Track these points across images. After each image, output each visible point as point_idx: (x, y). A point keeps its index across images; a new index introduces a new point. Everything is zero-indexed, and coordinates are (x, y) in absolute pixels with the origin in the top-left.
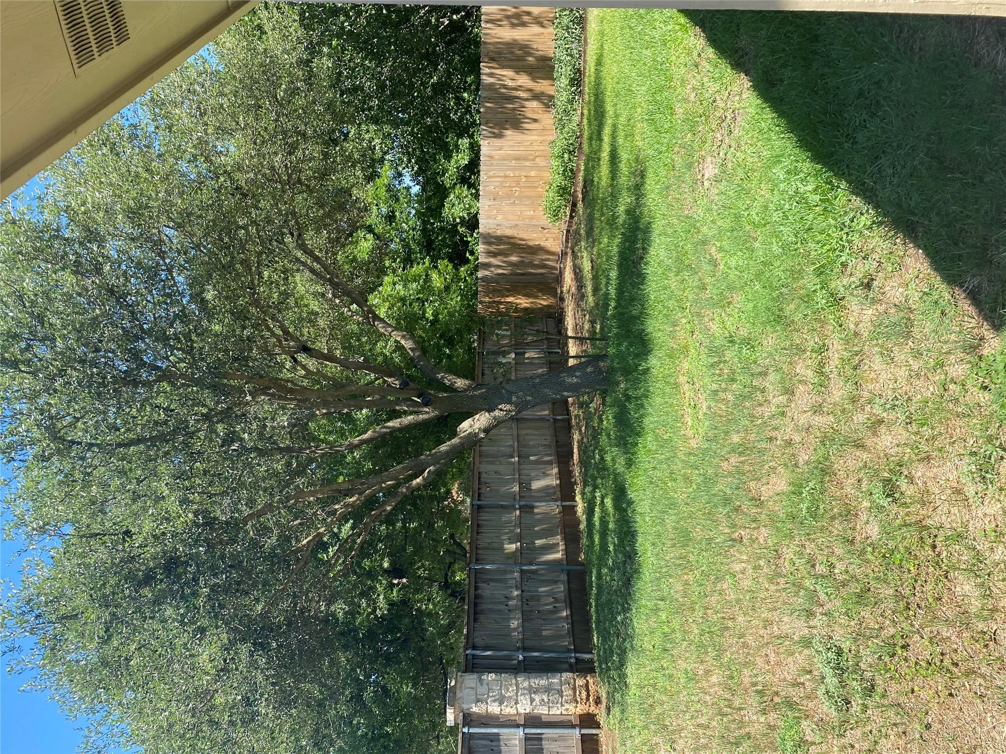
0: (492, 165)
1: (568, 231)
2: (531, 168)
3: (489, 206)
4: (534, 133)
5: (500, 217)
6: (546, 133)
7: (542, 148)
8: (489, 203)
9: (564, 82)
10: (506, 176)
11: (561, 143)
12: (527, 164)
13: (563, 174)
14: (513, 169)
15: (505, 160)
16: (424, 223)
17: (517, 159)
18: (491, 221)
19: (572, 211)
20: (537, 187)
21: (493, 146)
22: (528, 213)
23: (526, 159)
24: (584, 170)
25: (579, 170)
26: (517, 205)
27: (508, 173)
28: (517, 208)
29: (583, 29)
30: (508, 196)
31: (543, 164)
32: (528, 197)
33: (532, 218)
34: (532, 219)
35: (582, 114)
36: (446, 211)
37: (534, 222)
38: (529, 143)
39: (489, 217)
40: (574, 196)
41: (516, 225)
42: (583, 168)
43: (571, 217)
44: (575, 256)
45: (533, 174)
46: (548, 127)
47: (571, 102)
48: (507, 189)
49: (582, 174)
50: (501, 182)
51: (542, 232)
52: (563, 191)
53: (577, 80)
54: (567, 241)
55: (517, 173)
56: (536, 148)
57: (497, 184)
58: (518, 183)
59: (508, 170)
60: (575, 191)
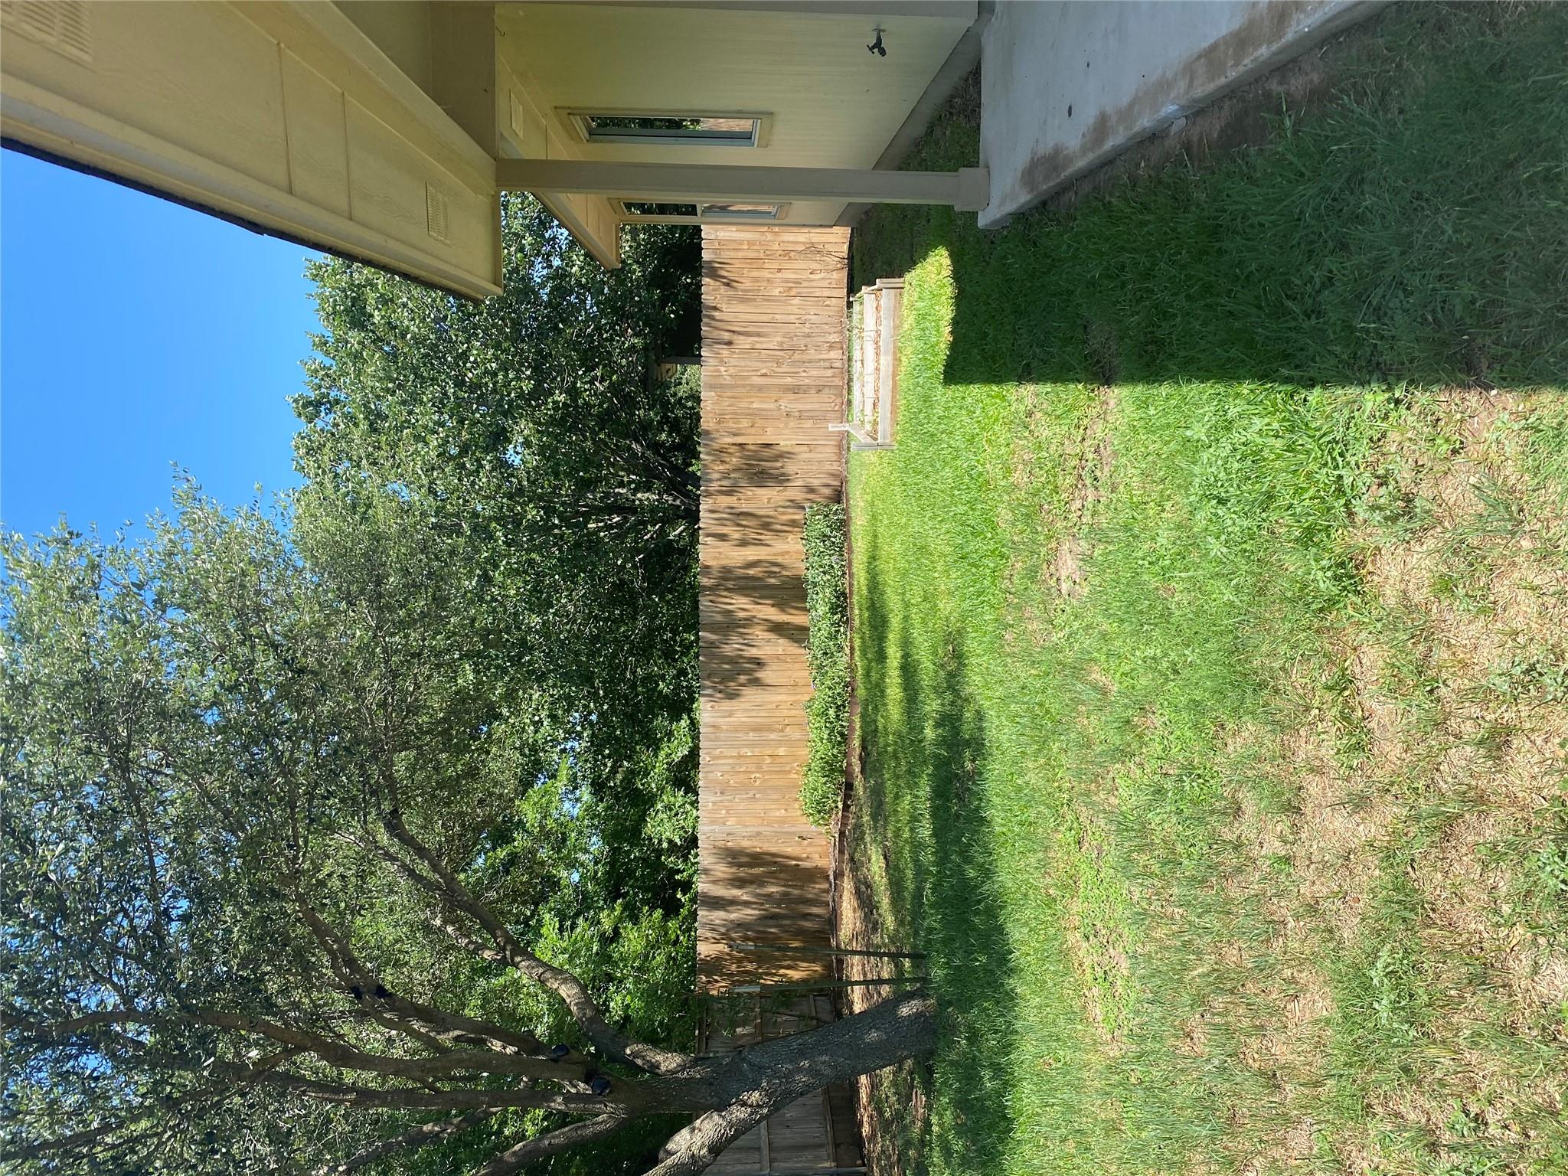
0: (717, 739)
1: (842, 834)
2: (779, 743)
3: (714, 803)
4: (782, 690)
5: (731, 821)
6: (799, 690)
7: (793, 712)
8: (713, 799)
9: (822, 609)
10: (740, 756)
11: (821, 696)
12: (773, 736)
13: (829, 740)
14: (752, 745)
15: (737, 731)
16: (615, 851)
17: (757, 729)
18: (717, 828)
19: (847, 796)
20: (789, 772)
21: (718, 711)
22: (778, 814)
23: (770, 730)
24: (861, 727)
25: (851, 729)
26: (758, 800)
27: (743, 751)
28: (758, 807)
29: (846, 535)
30: (744, 787)
31: (797, 735)
32: (775, 788)
33: (783, 821)
34: (785, 822)
35: (852, 649)
36: (650, 829)
37: (787, 828)
38: (774, 706)
39: (713, 822)
40: (847, 773)
41: (759, 834)
42: (858, 725)
43: (846, 808)
44: (855, 865)
45: (781, 751)
46: (801, 682)
47: (833, 637)
48: (742, 776)
49: (858, 732)
50: (733, 766)
51: (800, 844)
52: (831, 768)
53: (840, 605)
54: (841, 852)
55: (757, 751)
56: (785, 713)
57: (726, 768)
58: (759, 768)
59: (746, 746)
60: (849, 765)
